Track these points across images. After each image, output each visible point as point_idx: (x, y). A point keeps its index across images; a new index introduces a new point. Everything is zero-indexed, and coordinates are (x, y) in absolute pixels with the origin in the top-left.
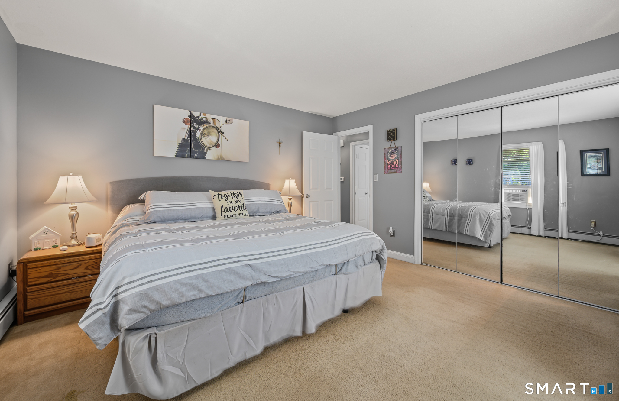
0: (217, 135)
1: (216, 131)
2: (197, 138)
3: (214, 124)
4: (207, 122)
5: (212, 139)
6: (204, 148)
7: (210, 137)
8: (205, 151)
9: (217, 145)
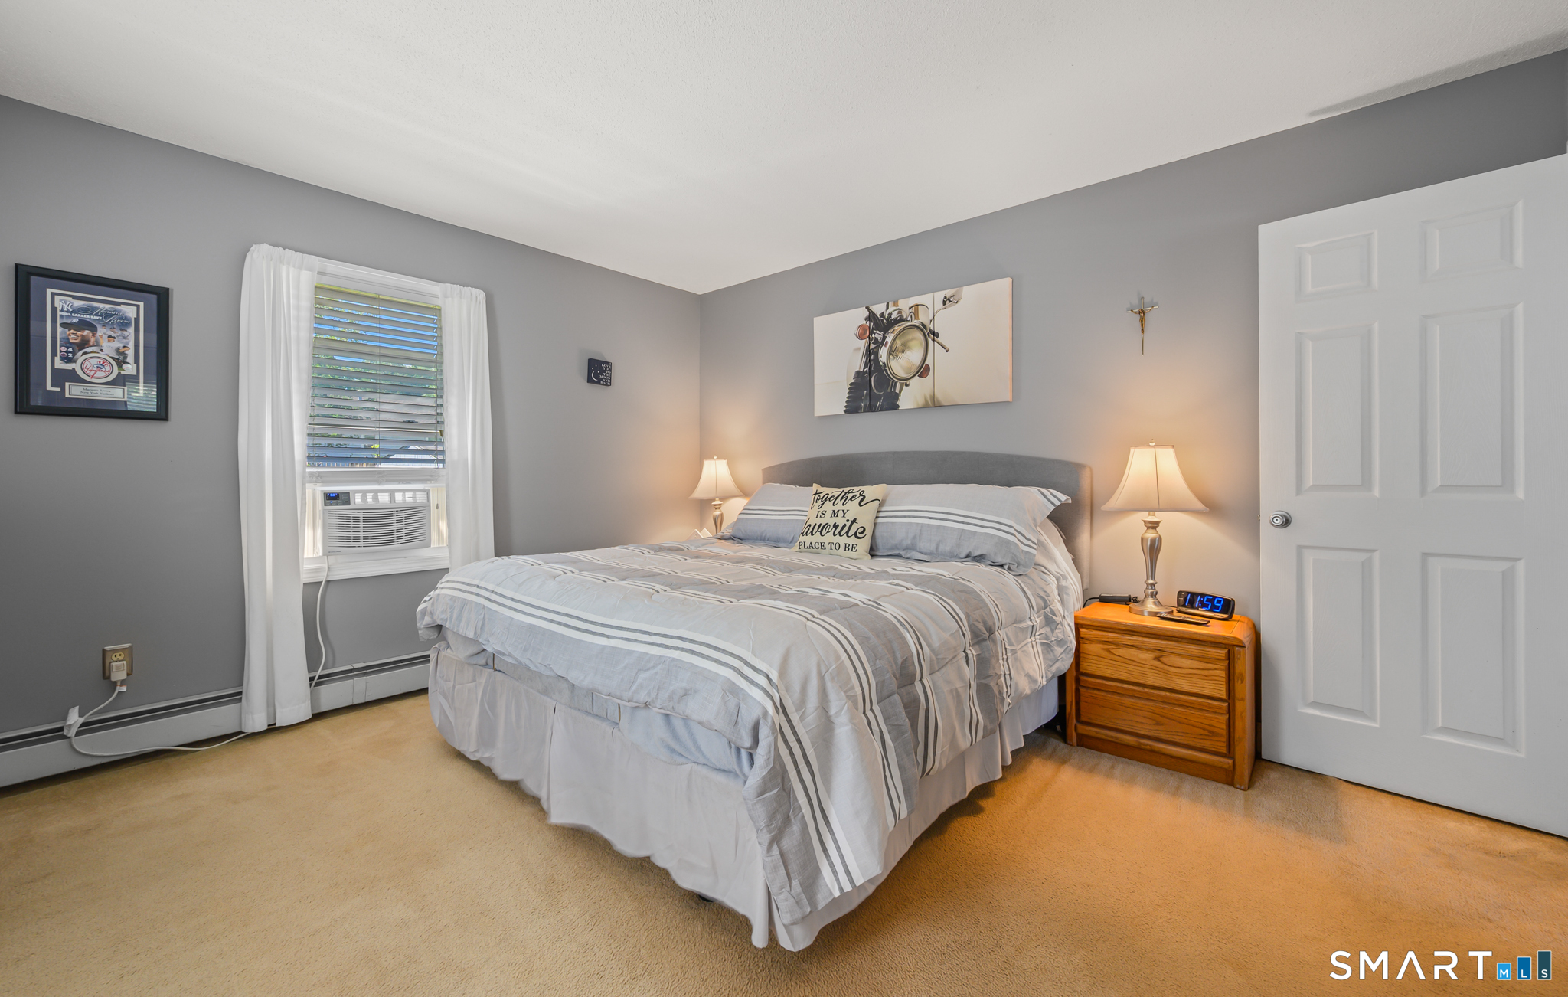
0: (921, 344)
1: (919, 335)
2: (881, 364)
3: (915, 319)
4: (901, 320)
5: (913, 357)
6: (896, 383)
7: (908, 353)
8: (897, 391)
9: (923, 371)
